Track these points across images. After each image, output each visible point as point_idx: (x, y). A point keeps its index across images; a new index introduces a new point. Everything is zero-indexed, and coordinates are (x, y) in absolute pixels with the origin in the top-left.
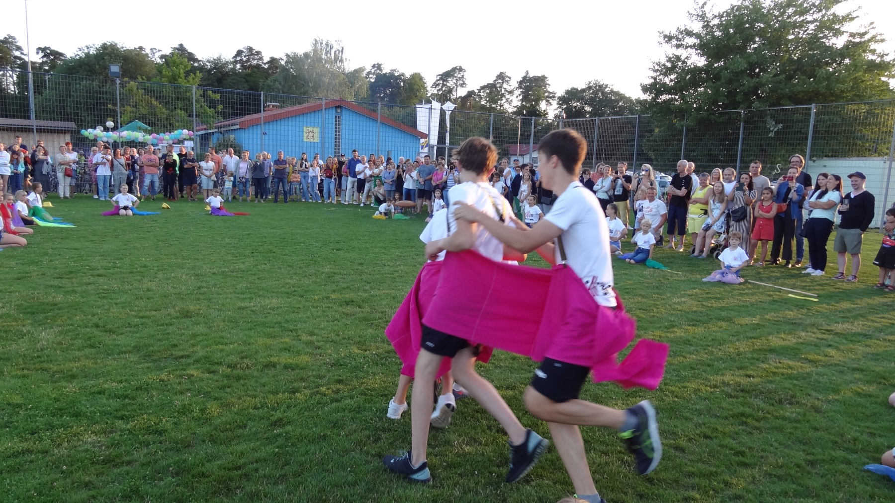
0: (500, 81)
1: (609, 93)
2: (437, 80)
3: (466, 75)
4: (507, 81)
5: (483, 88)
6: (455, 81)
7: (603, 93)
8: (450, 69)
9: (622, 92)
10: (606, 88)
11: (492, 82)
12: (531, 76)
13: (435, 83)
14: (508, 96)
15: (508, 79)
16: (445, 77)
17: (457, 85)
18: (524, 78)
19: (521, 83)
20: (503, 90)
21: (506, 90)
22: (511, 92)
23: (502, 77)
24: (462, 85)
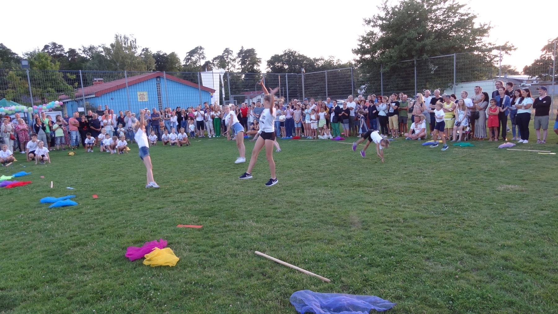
0: (226, 54)
1: (298, 57)
2: (187, 56)
3: (205, 51)
4: (230, 53)
5: (215, 59)
6: (198, 56)
7: (294, 56)
8: (194, 48)
9: (305, 55)
10: (295, 53)
11: (221, 55)
12: (245, 49)
13: (185, 58)
14: (233, 63)
15: (231, 52)
16: (191, 53)
17: (200, 58)
18: (241, 51)
19: (239, 54)
20: (229, 59)
21: (230, 59)
22: (234, 60)
23: (227, 51)
24: (203, 58)
